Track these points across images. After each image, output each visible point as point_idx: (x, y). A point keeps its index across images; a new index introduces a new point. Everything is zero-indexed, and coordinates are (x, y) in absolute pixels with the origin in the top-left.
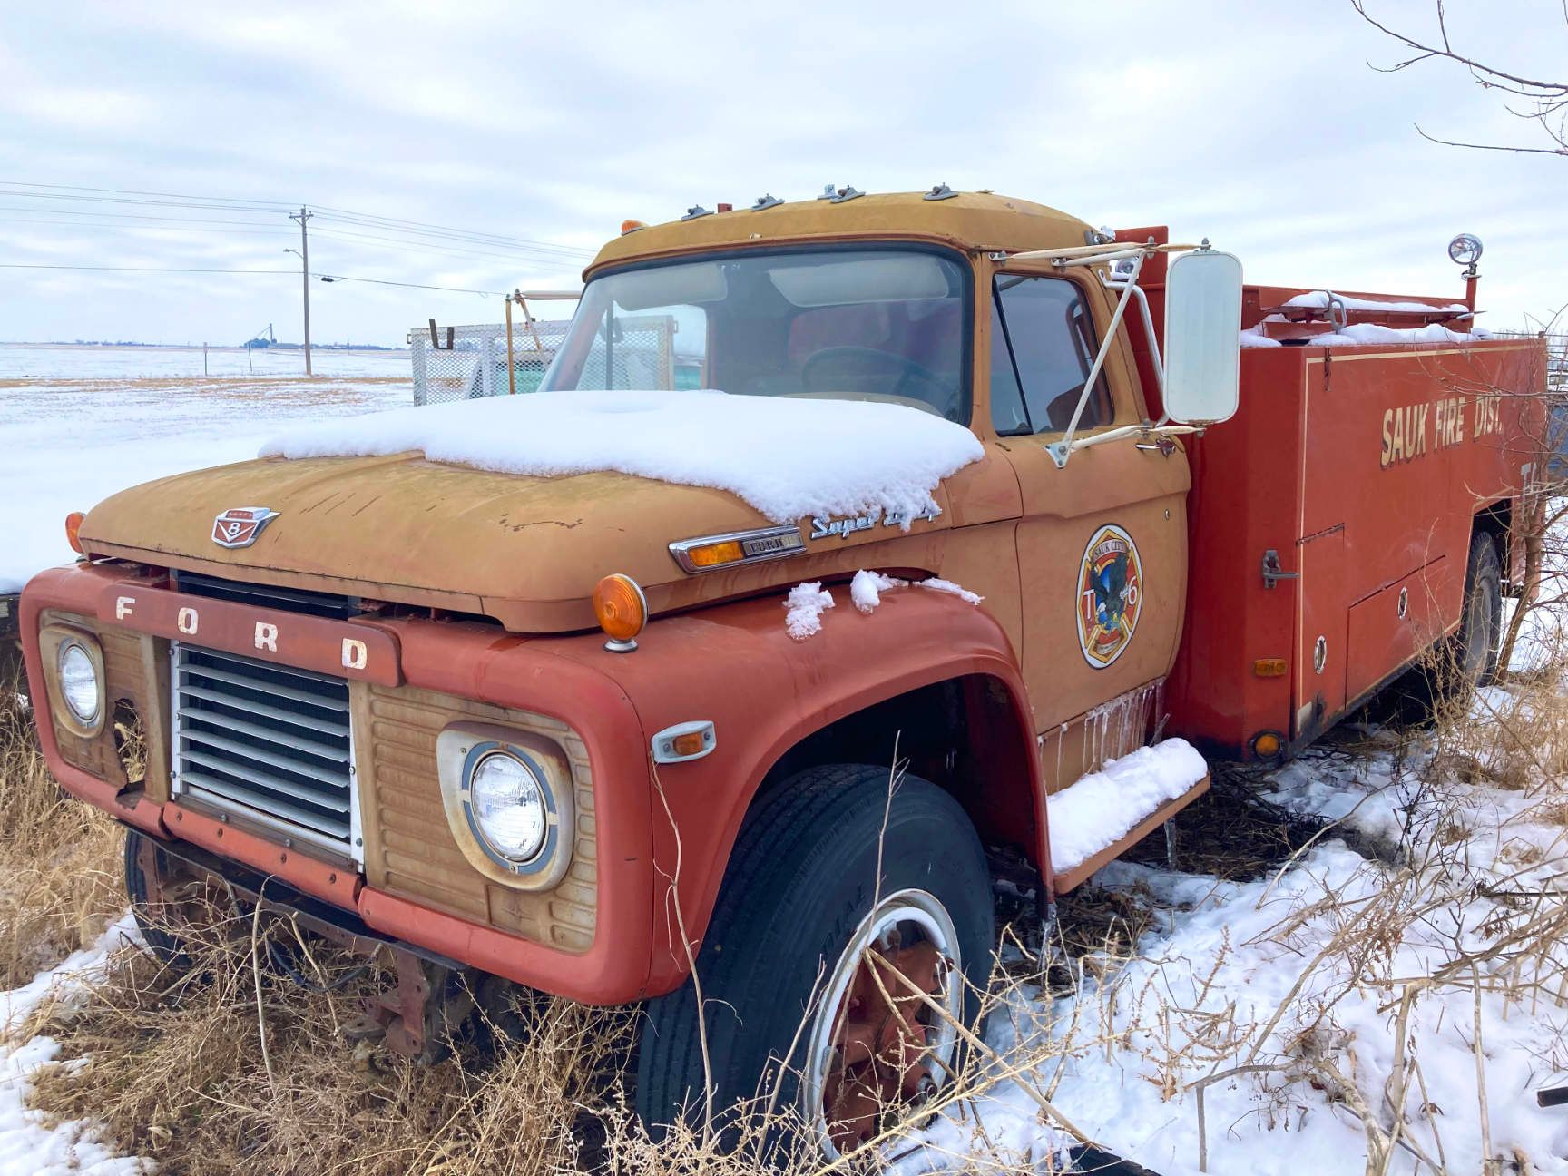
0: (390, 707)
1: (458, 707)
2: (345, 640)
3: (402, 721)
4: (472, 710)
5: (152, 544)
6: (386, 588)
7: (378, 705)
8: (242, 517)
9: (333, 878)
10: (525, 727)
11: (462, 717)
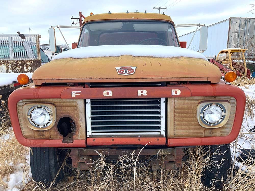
0: (180, 102)
1: (202, 99)
2: (172, 90)
3: (184, 104)
4: (206, 98)
5: (89, 77)
6: (181, 79)
7: (176, 102)
8: (128, 68)
9: (158, 139)
10: (221, 99)
11: (204, 100)
